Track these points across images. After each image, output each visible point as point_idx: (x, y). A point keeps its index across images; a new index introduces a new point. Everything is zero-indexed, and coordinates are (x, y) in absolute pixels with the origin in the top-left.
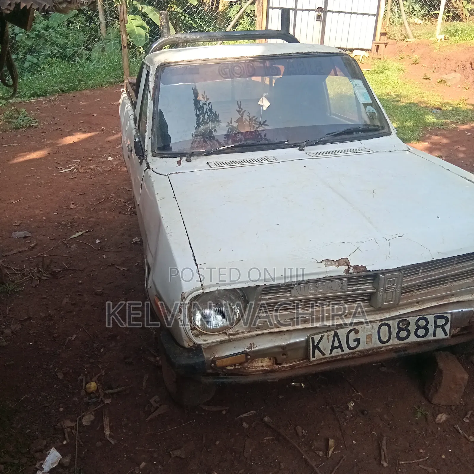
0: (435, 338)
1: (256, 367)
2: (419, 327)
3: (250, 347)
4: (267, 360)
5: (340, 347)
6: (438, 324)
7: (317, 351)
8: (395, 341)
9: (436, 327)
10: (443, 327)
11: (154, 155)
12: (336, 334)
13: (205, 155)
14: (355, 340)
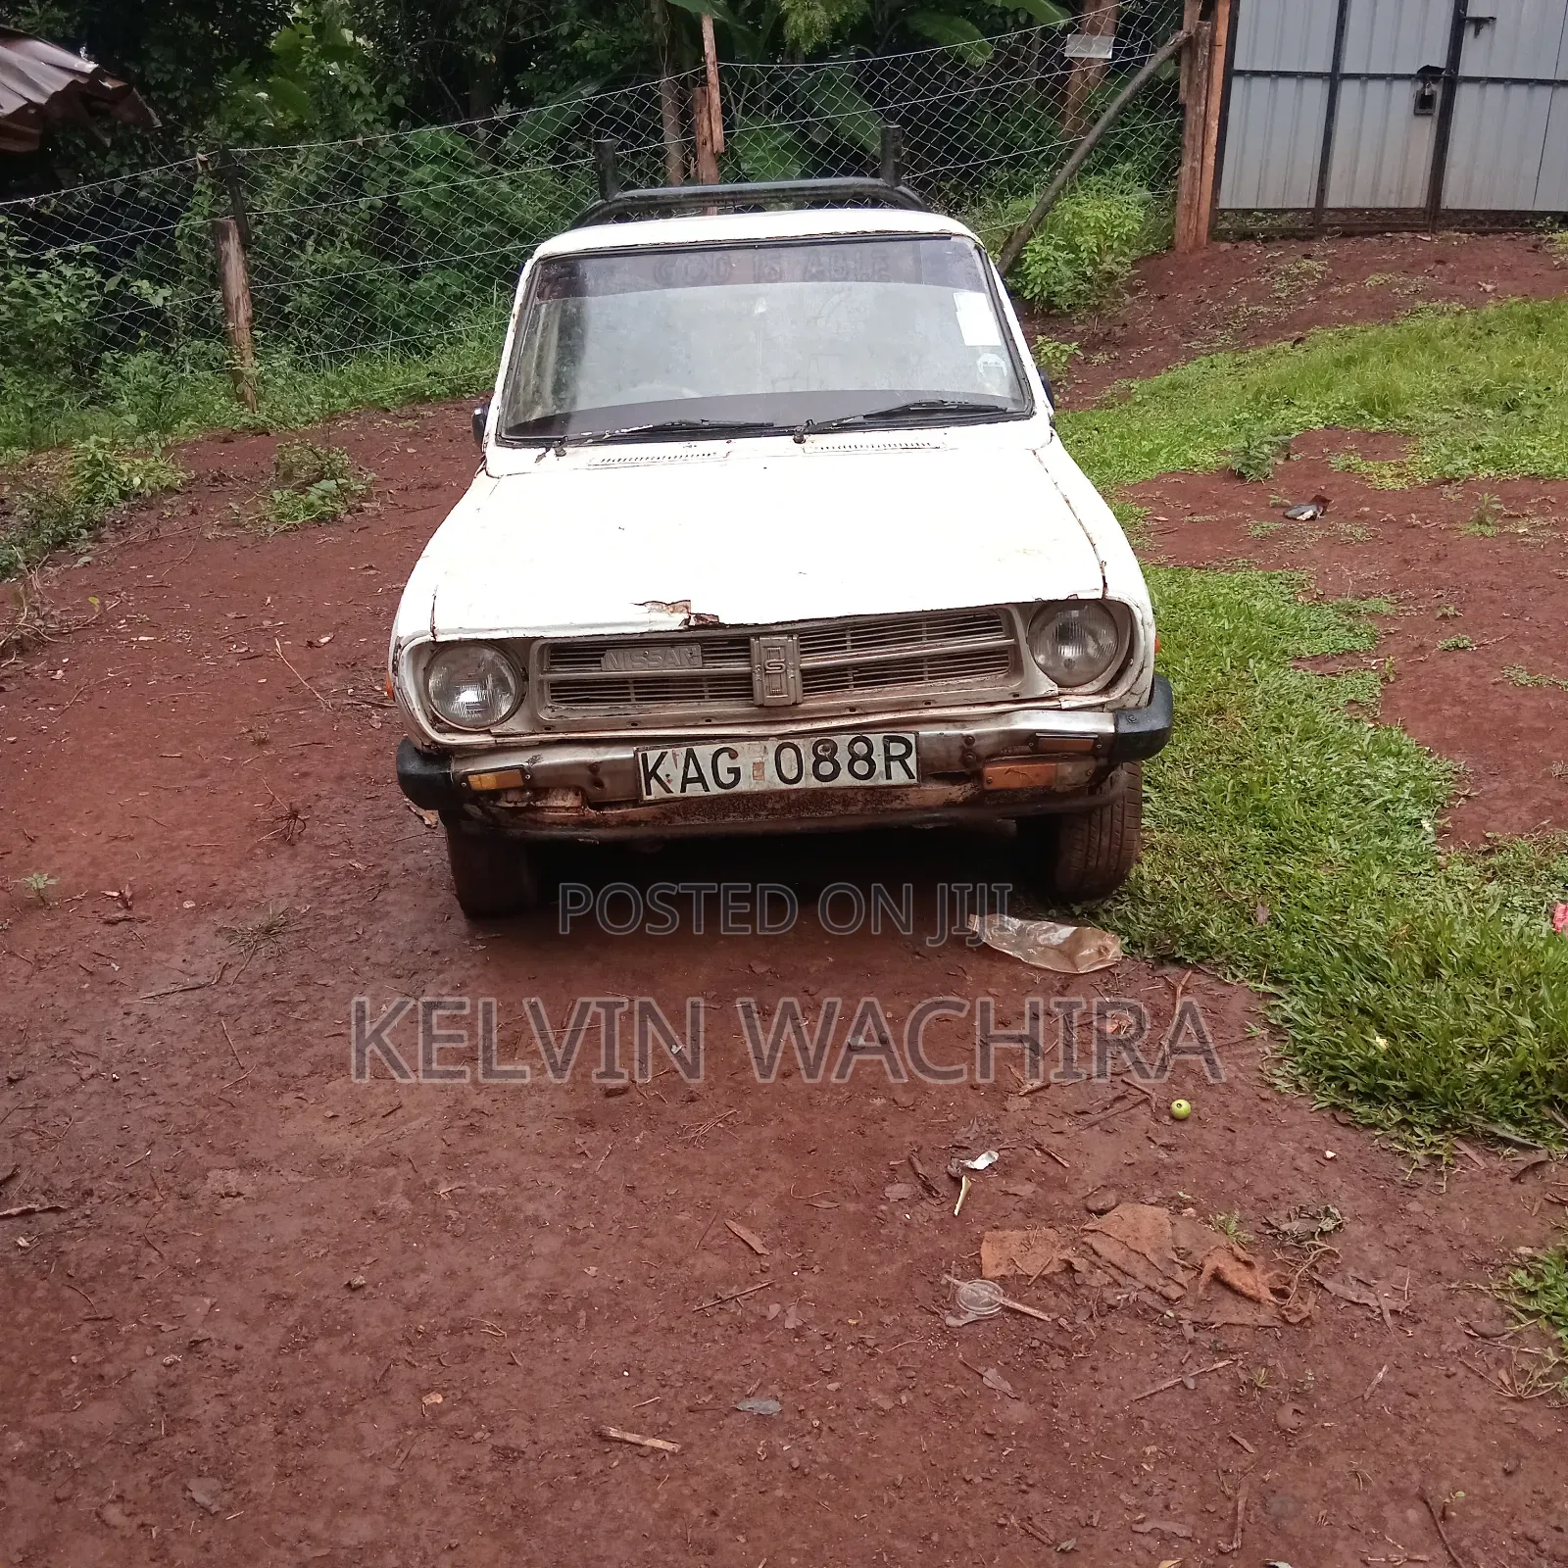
0: (889, 782)
1: (556, 809)
2: (855, 758)
3: (533, 760)
4: (571, 795)
5: (701, 779)
6: (893, 753)
7: (653, 782)
8: (809, 782)
9: (889, 759)
10: (902, 759)
11: (501, 442)
12: (690, 754)
13: (590, 445)
14: (730, 771)
